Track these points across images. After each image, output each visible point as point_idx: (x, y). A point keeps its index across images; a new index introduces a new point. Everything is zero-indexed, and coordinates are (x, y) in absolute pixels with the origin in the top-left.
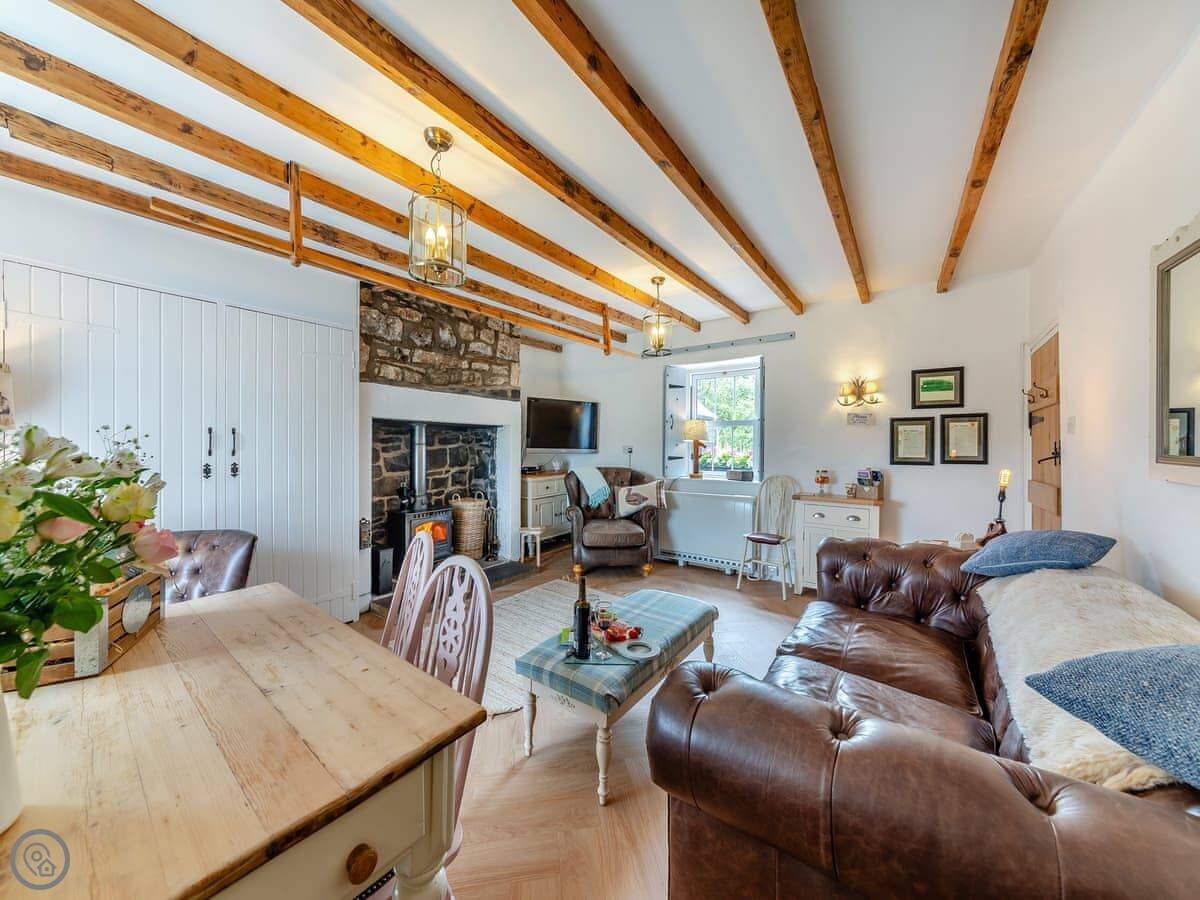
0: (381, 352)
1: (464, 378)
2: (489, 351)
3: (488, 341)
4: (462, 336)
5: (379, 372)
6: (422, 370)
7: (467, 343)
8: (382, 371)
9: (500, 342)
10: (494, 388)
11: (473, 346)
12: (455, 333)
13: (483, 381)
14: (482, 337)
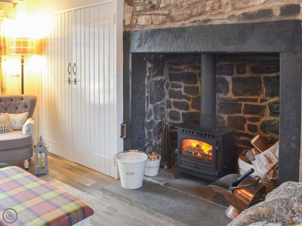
0: (138, 8)
5: (137, 22)
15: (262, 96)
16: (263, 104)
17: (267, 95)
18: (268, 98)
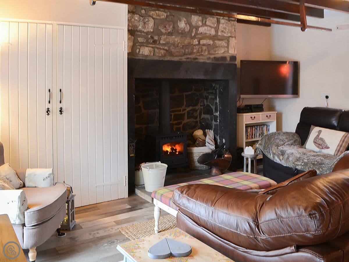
0: (140, 40)
1: (195, 51)
2: (213, 32)
3: (212, 25)
4: (194, 24)
5: (139, 52)
6: (166, 48)
7: (197, 28)
8: (141, 51)
9: (221, 25)
10: (216, 56)
11: (201, 30)
12: (189, 23)
13: (209, 51)
14: (207, 23)
15: (184, 107)
16: (184, 112)
17: (186, 106)
18: (186, 108)
